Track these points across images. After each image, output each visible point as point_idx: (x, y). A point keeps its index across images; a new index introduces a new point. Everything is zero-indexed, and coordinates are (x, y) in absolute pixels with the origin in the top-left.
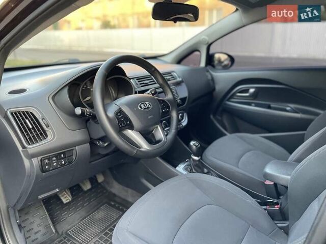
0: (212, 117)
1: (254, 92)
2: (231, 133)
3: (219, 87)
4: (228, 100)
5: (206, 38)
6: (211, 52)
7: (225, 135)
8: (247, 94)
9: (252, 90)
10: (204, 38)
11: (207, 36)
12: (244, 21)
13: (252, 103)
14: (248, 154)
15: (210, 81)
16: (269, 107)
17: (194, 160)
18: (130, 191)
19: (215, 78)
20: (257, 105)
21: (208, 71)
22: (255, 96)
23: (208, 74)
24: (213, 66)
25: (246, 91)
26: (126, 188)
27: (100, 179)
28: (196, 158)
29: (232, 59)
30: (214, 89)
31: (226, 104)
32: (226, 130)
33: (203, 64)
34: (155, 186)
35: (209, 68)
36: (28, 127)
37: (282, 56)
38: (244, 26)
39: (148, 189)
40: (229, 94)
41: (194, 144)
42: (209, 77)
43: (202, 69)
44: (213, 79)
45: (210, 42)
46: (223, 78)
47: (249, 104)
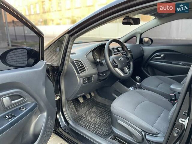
0: (142, 68)
1: (164, 56)
2: (151, 76)
3: (145, 54)
4: (151, 60)
5: (140, 31)
6: (142, 37)
7: (149, 77)
8: (160, 57)
9: (162, 55)
10: (139, 31)
11: (141, 30)
12: (159, 23)
13: (163, 61)
14: (161, 85)
15: (142, 51)
16: (171, 63)
17: (137, 85)
18: (107, 100)
19: (143, 49)
20: (165, 62)
21: (141, 46)
22: (164, 58)
23: (140, 47)
24: (143, 44)
25: (160, 55)
26: (105, 99)
27: (93, 95)
28: (139, 84)
29: (152, 40)
30: (143, 55)
31: (149, 62)
32: (149, 74)
33: (138, 43)
34: (118, 96)
35: (141, 45)
36: (80, 66)
37: (176, 39)
38: (159, 25)
39: (115, 98)
40: (151, 57)
41: (138, 78)
42: (141, 49)
43: (138, 45)
44: (143, 50)
45: (142, 33)
46: (148, 49)
47: (161, 62)
